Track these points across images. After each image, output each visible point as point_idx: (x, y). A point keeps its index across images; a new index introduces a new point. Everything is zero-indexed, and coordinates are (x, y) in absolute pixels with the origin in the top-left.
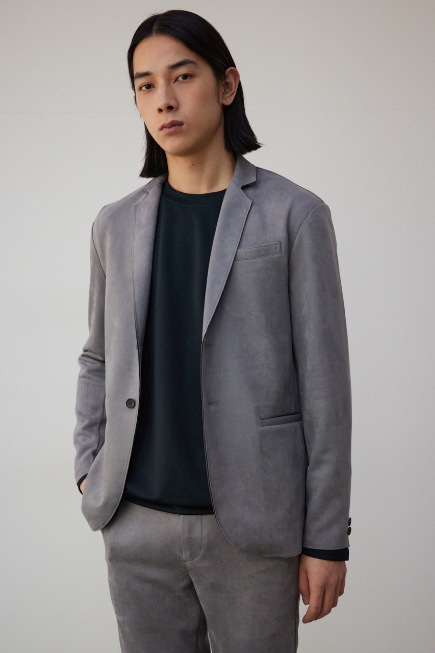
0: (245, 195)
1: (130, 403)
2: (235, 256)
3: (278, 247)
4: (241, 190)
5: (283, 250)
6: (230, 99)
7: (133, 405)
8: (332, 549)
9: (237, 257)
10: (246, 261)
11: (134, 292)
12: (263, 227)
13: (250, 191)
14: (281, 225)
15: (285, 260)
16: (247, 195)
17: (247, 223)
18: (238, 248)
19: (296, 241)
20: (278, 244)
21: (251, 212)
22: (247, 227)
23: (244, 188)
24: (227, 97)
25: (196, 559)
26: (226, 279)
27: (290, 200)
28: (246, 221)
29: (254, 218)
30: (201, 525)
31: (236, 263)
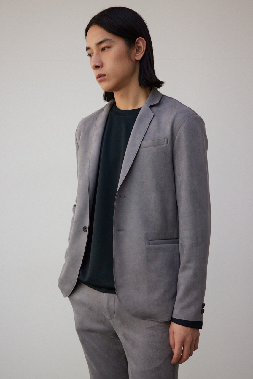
0: (151, 111)
1: (85, 228)
2: (140, 145)
3: (166, 140)
4: (149, 108)
5: (168, 142)
6: (140, 56)
7: (86, 230)
8: (189, 320)
9: (142, 146)
10: (147, 148)
11: (89, 166)
12: (159, 128)
13: (155, 109)
14: (169, 128)
15: (169, 148)
16: (152, 111)
17: (150, 127)
18: (142, 141)
19: (177, 138)
20: (165, 139)
21: (153, 120)
22: (149, 129)
23: (151, 107)
24: (138, 55)
25: (113, 319)
26: (134, 159)
27: (175, 113)
28: (149, 125)
29: (154, 123)
30: (115, 299)
31: (141, 149)
